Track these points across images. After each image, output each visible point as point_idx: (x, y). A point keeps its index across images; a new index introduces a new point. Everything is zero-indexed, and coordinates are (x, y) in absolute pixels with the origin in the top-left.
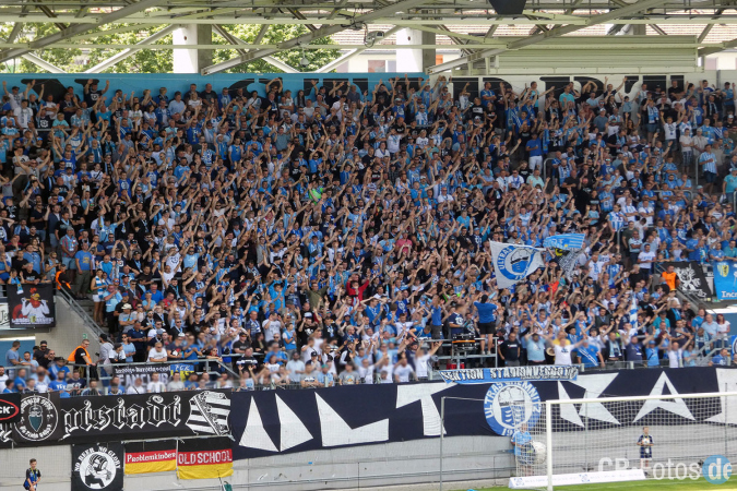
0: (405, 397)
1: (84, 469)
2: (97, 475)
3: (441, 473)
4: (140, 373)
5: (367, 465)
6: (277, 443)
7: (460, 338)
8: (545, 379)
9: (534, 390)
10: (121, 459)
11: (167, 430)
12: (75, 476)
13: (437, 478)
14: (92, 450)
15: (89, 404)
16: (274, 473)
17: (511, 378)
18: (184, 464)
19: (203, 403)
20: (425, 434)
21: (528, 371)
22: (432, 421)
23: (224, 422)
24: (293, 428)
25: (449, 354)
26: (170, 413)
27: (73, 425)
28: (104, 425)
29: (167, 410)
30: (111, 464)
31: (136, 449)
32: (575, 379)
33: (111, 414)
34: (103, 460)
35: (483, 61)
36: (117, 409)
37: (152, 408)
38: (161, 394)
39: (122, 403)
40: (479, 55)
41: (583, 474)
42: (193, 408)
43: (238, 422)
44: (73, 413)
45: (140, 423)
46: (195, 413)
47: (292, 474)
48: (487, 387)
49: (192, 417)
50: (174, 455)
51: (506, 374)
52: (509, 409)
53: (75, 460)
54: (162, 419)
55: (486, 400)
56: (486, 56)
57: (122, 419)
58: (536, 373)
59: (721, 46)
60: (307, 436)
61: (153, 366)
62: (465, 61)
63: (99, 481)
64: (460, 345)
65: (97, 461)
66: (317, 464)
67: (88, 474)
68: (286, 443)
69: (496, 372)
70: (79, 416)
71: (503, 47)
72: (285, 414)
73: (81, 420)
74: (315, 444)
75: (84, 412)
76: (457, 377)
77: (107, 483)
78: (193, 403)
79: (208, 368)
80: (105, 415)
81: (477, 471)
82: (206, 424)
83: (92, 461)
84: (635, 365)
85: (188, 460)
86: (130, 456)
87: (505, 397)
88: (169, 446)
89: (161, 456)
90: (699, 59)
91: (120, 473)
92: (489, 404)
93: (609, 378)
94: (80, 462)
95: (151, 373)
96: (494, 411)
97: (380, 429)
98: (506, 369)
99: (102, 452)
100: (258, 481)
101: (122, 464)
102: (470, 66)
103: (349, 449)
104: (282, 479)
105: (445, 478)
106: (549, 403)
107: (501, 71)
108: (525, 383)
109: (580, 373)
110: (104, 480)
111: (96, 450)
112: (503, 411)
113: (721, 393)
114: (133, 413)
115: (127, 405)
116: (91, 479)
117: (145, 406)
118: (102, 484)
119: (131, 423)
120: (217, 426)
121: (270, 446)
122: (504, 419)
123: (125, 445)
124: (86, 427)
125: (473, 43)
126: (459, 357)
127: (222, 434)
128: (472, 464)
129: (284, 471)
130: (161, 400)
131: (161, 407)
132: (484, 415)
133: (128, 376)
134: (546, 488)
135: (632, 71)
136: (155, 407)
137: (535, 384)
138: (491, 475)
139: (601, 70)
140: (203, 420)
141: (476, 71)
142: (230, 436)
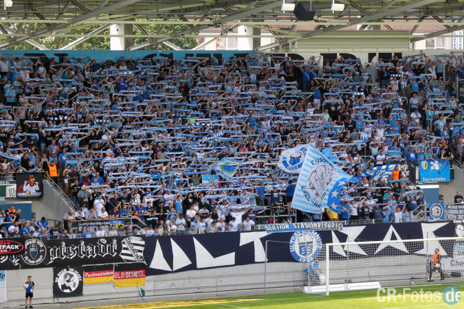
0: (245, 239)
1: (61, 281)
2: (67, 285)
3: (264, 283)
4: (92, 226)
5: (222, 279)
6: (171, 266)
7: (275, 205)
8: (325, 229)
9: (318, 235)
10: (82, 275)
11: (109, 259)
12: (55, 285)
13: (262, 286)
14: (65, 270)
15: (64, 244)
16: (169, 283)
17: (305, 228)
18: (117, 278)
19: (129, 243)
20: (256, 261)
21: (315, 224)
22: (260, 253)
23: (141, 254)
24: (180, 258)
25: (269, 214)
26: (110, 249)
27: (55, 256)
28: (73, 256)
29: (109, 247)
30: (76, 278)
31: (90, 270)
32: (341, 229)
33: (77, 249)
34: (71, 276)
35: (288, 44)
36: (80, 247)
37: (100, 246)
38: (105, 238)
39: (83, 243)
40: (286, 41)
41: (346, 285)
42: (124, 246)
43: (149, 254)
44: (55, 249)
45: (94, 255)
46: (125, 249)
47: (179, 284)
48: (292, 234)
49: (123, 251)
50: (112, 273)
51: (302, 227)
52: (304, 246)
53: (55, 276)
54: (106, 252)
55: (291, 242)
56: (290, 42)
57: (83, 252)
58: (319, 226)
59: (424, 37)
60: (188, 262)
61: (101, 221)
62: (278, 44)
63: (69, 288)
64: (275, 209)
65: (68, 276)
66: (194, 278)
67: (63, 284)
68: (176, 266)
69: (297, 225)
70: (58, 250)
71: (300, 37)
72: (176, 249)
73: (59, 253)
74: (193, 267)
75: (61, 248)
76: (274, 228)
77: (73, 289)
78: (124, 243)
79: (132, 222)
80: (73, 250)
81: (285, 282)
82: (131, 255)
83: (65, 277)
84: (375, 221)
85: (120, 276)
86: (87, 274)
87: (302, 240)
88: (109, 268)
89: (105, 274)
90: (411, 44)
91: (81, 283)
92: (292, 244)
93: (360, 229)
94: (58, 277)
95: (99, 226)
96: (295, 248)
97: (230, 258)
98: (302, 223)
99: (71, 271)
100: (160, 288)
101: (82, 278)
102: (280, 47)
103: (212, 270)
104: (173, 287)
105: (267, 286)
106: (328, 245)
107: (298, 50)
108: (313, 232)
109: (344, 226)
110: (72, 287)
111: (68, 270)
112: (300, 248)
113: (424, 239)
114: (90, 249)
115: (86, 245)
116: (64, 287)
117: (96, 245)
118: (71, 290)
119: (88, 255)
120: (137, 256)
121: (168, 268)
122: (301, 252)
123: (84, 268)
124: (63, 257)
125: (282, 34)
126: (274, 216)
127: (140, 261)
128: (282, 278)
129: (175, 282)
130: (105, 242)
131: (106, 246)
132: (289, 250)
133: (85, 228)
134: (325, 293)
135: (373, 51)
136: (102, 246)
137: (318, 232)
138: (292, 284)
139: (355, 50)
140: (130, 253)
141: (284, 50)
142: (144, 262)
